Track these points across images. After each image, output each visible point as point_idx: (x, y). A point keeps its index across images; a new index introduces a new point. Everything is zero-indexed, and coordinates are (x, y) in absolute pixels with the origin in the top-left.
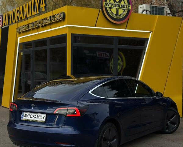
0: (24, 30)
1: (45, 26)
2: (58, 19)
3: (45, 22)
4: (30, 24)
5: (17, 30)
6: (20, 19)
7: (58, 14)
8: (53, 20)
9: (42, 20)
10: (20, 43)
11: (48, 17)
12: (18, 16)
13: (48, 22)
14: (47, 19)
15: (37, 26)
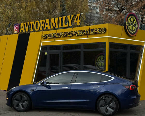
0: (54, 37)
1: (81, 35)
3: (82, 33)
4: (62, 33)
5: (43, 36)
6: (45, 29)
7: (99, 29)
8: (93, 32)
9: (79, 31)
10: (42, 46)
11: (86, 30)
12: (42, 26)
13: (86, 33)
14: (85, 31)
15: (71, 35)
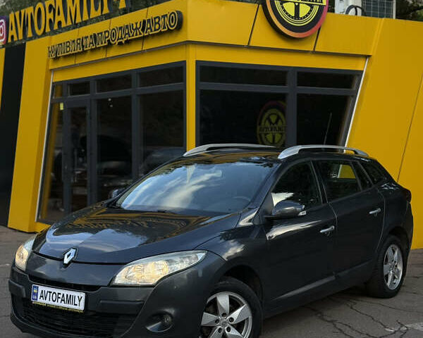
0: (70, 52)
1: (128, 42)
2: (164, 28)
3: (128, 34)
4: (86, 37)
5: (50, 52)
6: (56, 27)
7: (164, 17)
8: (150, 28)
9: (121, 28)
10: (53, 83)
11: (136, 23)
12: (50, 20)
13: (136, 35)
14: (134, 27)
15: (105, 42)
